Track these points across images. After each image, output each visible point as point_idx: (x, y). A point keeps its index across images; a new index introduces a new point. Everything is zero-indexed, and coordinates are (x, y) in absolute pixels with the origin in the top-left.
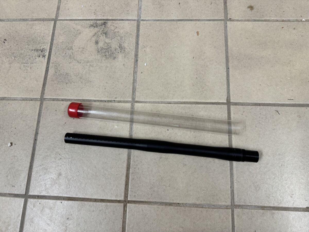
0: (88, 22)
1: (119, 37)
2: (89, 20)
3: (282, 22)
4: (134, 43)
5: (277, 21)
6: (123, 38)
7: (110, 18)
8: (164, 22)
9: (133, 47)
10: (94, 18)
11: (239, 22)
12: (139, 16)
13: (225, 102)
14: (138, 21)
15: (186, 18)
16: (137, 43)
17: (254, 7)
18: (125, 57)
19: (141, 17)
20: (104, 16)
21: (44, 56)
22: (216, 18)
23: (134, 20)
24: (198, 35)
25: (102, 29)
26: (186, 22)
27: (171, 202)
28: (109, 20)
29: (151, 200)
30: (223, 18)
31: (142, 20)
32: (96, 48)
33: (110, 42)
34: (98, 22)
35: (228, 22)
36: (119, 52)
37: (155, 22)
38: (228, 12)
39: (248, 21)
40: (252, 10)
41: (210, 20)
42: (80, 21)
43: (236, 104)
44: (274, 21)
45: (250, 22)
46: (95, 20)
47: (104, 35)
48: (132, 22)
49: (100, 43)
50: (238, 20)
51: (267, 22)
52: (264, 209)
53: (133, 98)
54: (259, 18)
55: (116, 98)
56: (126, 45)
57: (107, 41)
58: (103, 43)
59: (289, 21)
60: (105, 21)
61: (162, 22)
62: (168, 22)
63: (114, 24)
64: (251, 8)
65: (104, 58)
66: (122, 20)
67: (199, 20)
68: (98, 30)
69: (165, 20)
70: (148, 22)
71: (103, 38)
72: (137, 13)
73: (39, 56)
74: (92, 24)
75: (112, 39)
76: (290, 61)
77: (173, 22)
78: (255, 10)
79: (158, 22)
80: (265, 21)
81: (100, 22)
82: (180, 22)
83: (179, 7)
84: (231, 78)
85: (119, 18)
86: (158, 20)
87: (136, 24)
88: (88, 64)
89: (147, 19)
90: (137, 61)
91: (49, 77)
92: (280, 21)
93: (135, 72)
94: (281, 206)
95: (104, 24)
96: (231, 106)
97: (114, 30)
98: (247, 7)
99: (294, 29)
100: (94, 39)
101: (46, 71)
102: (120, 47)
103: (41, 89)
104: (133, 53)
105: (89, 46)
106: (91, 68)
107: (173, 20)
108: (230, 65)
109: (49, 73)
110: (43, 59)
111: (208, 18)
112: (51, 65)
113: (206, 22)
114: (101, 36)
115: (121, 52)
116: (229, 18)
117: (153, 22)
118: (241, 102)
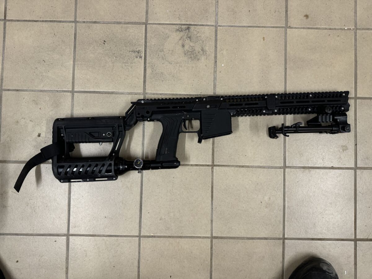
0: (174, 26)
1: (201, 41)
2: (175, 24)
3: (329, 30)
4: (214, 46)
5: (326, 29)
6: (205, 42)
7: (193, 23)
8: (237, 28)
9: (213, 50)
10: (179, 23)
11: (296, 29)
12: (216, 22)
14: (216, 27)
15: (255, 25)
16: (216, 47)
17: (309, 16)
18: (206, 59)
19: (218, 23)
20: (187, 21)
21: (141, 57)
22: (279, 26)
23: (213, 26)
24: (264, 40)
25: (187, 34)
26: (254, 28)
27: (244, 165)
28: (192, 25)
29: (230, 164)
30: (284, 26)
31: (219, 26)
32: (183, 50)
33: (194, 45)
34: (183, 27)
35: (288, 29)
36: (202, 54)
37: (230, 28)
38: (288, 20)
39: (304, 28)
40: (307, 19)
41: (273, 27)
42: (168, 26)
44: (323, 29)
45: (305, 30)
46: (179, 24)
47: (189, 39)
48: (212, 27)
49: (186, 46)
50: (296, 28)
51: (318, 30)
52: (305, 168)
53: (214, 93)
54: (311, 26)
56: (207, 48)
57: (192, 44)
58: (188, 46)
59: (335, 29)
60: (188, 26)
61: (235, 28)
62: (240, 28)
63: (196, 29)
64: (307, 16)
65: (190, 60)
66: (203, 25)
67: (265, 27)
68: (183, 34)
69: (238, 27)
70: (224, 28)
71: (187, 41)
72: (214, 19)
73: (137, 57)
74: (178, 28)
75: (195, 43)
76: (332, 63)
77: (244, 28)
78: (309, 19)
79: (232, 28)
80: (317, 28)
81: (184, 26)
82: (250, 28)
83: (249, 15)
84: (288, 77)
85: (200, 23)
86: (232, 26)
87: (214, 30)
88: (178, 65)
89: (223, 25)
90: (216, 62)
91: (147, 75)
92: (328, 29)
93: (215, 72)
94: (315, 166)
95: (188, 29)
97: (197, 34)
98: (303, 15)
99: (338, 36)
100: (180, 42)
101: (144, 70)
102: (202, 50)
103: (142, 85)
104: (213, 55)
105: (177, 49)
106: (181, 69)
107: (244, 27)
108: (288, 66)
109: (147, 72)
110: (140, 60)
111: (272, 26)
112: (147, 65)
113: (271, 29)
114: (186, 40)
115: (203, 54)
116: (288, 26)
117: (228, 27)
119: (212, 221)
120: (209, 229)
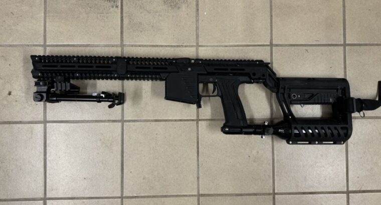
13: (269, 44)
18: (188, 7)
21: (117, 7)
43: (277, 45)
53: (197, 43)
55: (183, 43)
65: (170, 8)
73: (113, 7)
76: (320, 9)
84: (273, 24)
88: (157, 14)
90: (198, 10)
91: (124, 26)
93: (197, 21)
96: (273, 47)
101: (121, 20)
103: (120, 36)
104: (195, 3)
106: (161, 18)
108: (273, 13)
109: (124, 22)
110: (116, 9)
112: (124, 15)
118: (281, 43)
119: (198, 178)
120: (196, 187)
